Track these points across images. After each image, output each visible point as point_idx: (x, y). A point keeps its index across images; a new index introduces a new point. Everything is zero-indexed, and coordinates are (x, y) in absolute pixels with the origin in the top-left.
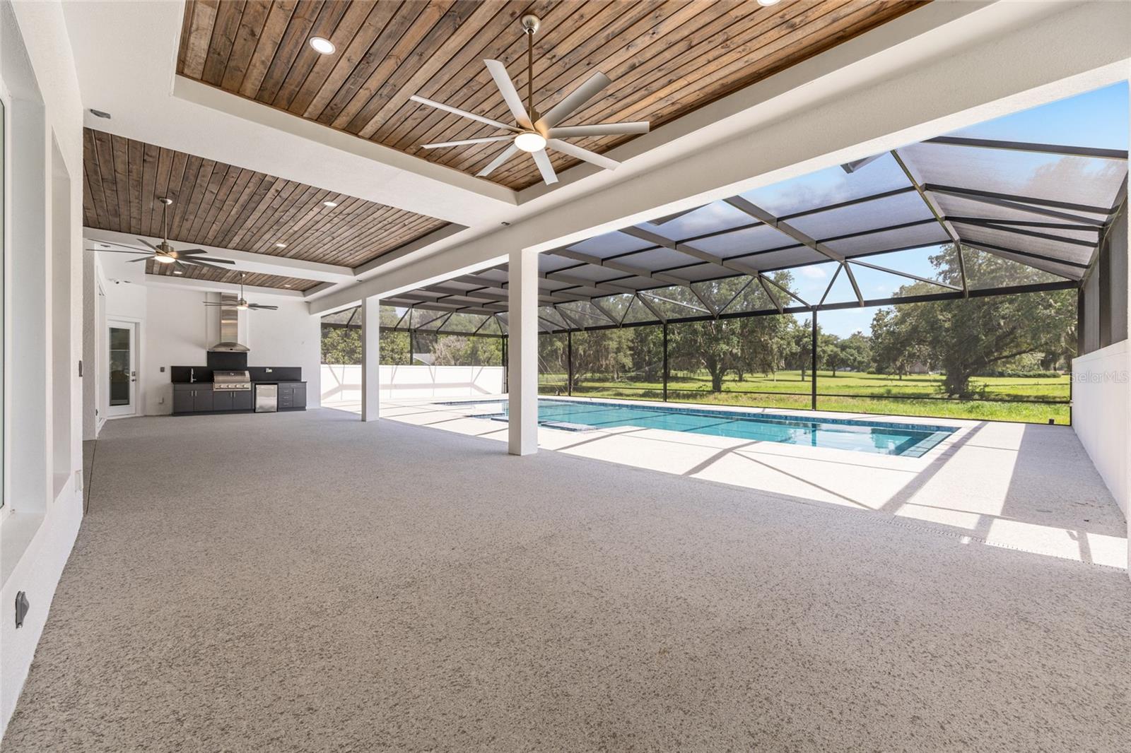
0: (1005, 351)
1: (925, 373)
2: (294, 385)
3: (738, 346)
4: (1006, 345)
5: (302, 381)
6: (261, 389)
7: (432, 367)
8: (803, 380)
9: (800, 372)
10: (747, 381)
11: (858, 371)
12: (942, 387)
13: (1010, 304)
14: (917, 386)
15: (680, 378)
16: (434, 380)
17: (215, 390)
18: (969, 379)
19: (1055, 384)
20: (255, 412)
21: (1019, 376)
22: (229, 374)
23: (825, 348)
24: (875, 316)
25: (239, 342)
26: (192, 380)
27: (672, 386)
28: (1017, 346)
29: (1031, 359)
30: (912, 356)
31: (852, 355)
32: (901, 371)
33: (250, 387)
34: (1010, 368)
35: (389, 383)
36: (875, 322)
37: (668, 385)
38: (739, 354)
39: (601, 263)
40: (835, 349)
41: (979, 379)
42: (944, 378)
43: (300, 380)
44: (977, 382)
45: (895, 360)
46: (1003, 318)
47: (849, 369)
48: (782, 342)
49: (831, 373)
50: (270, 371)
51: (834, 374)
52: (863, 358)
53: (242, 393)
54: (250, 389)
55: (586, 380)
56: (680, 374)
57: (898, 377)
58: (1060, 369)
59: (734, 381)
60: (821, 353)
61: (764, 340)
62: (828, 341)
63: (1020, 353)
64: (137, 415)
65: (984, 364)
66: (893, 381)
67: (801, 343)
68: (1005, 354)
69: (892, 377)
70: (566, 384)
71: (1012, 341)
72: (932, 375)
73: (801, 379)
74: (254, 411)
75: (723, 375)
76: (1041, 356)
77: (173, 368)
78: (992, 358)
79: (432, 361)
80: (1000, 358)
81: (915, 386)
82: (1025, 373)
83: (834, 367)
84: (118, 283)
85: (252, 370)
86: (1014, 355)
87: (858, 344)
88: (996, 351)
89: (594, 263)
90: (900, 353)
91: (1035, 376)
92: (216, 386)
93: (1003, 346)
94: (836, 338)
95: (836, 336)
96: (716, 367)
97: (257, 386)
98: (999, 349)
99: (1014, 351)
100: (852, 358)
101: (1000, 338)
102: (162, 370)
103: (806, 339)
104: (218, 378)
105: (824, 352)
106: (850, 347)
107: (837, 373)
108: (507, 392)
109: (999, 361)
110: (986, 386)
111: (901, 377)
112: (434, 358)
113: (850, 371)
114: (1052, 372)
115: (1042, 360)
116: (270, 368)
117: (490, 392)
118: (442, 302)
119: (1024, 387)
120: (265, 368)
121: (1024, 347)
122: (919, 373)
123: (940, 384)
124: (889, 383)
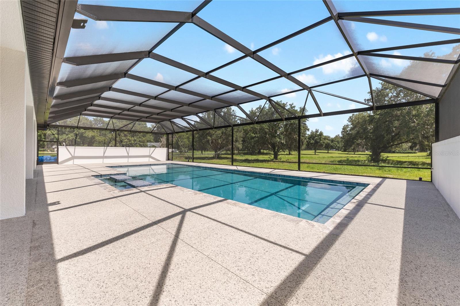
0: (396, 142)
1: (364, 151)
3: (284, 139)
4: (395, 139)
9: (314, 151)
10: (292, 155)
11: (338, 151)
12: (370, 158)
13: (397, 121)
14: (360, 157)
18: (381, 154)
19: (415, 156)
21: (401, 153)
23: (324, 141)
28: (400, 140)
29: (406, 146)
30: (358, 145)
31: (335, 144)
32: (354, 150)
34: (398, 149)
38: (285, 143)
39: (211, 99)
40: (329, 142)
41: (385, 154)
42: (371, 153)
44: (384, 155)
45: (351, 146)
46: (395, 127)
47: (335, 150)
48: (302, 138)
49: (327, 151)
51: (328, 152)
52: (340, 145)
56: (265, 151)
57: (353, 153)
58: (417, 150)
59: (287, 154)
60: (323, 143)
61: (295, 137)
62: (326, 138)
63: (401, 143)
65: (387, 148)
66: (351, 155)
67: (314, 139)
68: (395, 143)
69: (350, 153)
70: (214, 156)
71: (398, 138)
72: (367, 152)
73: (314, 154)
75: (278, 152)
76: (410, 144)
78: (390, 145)
79: (160, 146)
80: (393, 145)
81: (359, 157)
82: (403, 152)
83: (328, 149)
86: (399, 144)
87: (338, 140)
88: (392, 142)
89: (208, 99)
90: (353, 143)
91: (407, 153)
93: (395, 140)
94: (329, 137)
95: (329, 136)
96: (275, 149)
98: (393, 141)
99: (399, 142)
100: (335, 145)
101: (393, 137)
103: (316, 137)
105: (324, 142)
106: (335, 141)
107: (329, 152)
109: (393, 147)
110: (388, 157)
111: (354, 153)
112: (161, 144)
113: (335, 151)
114: (414, 151)
115: (410, 146)
117: (160, 160)
118: (148, 119)
119: (403, 157)
121: (403, 140)
122: (362, 151)
123: (369, 156)
124: (349, 155)
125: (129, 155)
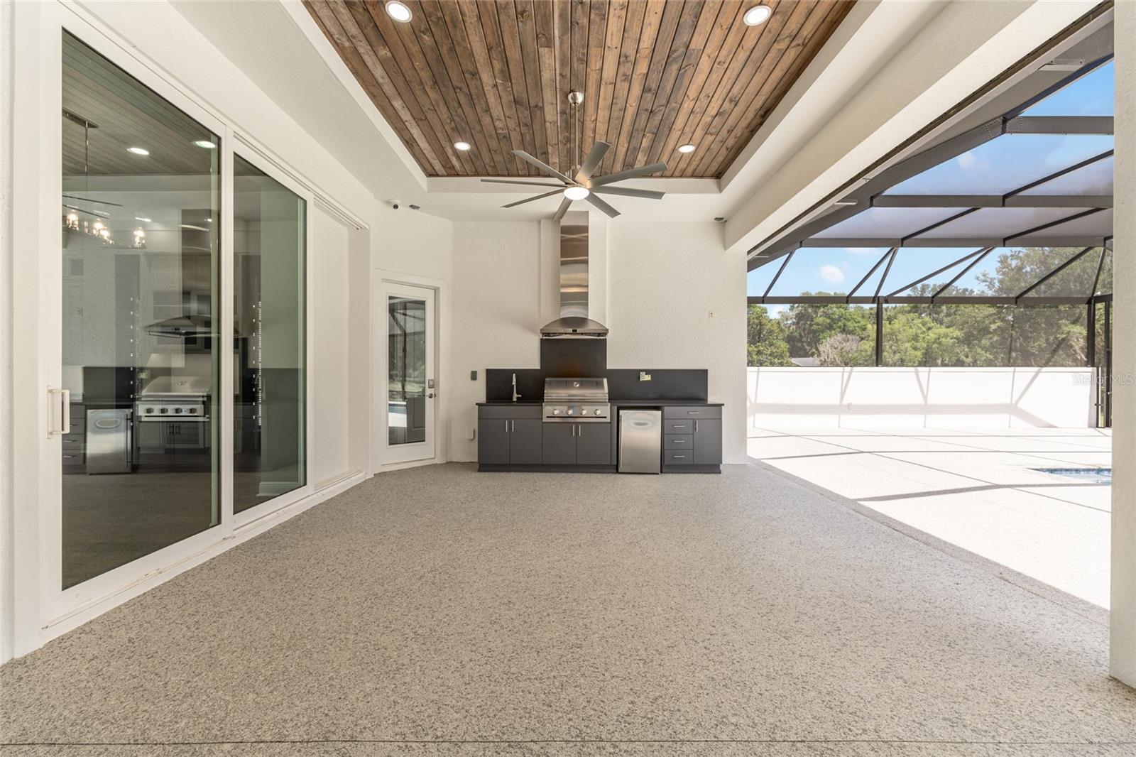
2: (695, 411)
5: (711, 400)
6: (629, 418)
7: (920, 369)
16: (925, 398)
17: (545, 420)
20: (617, 472)
22: (568, 385)
25: (591, 316)
26: (515, 396)
33: (608, 415)
35: (835, 401)
43: (706, 400)
50: (648, 378)
53: (593, 427)
54: (608, 420)
64: (437, 461)
74: (615, 469)
77: (489, 372)
84: (396, 207)
85: (615, 376)
92: (548, 410)
97: (622, 412)
102: (474, 376)
104: (551, 393)
108: (1108, 424)
116: (647, 372)
120: (637, 373)
125: (929, 402)
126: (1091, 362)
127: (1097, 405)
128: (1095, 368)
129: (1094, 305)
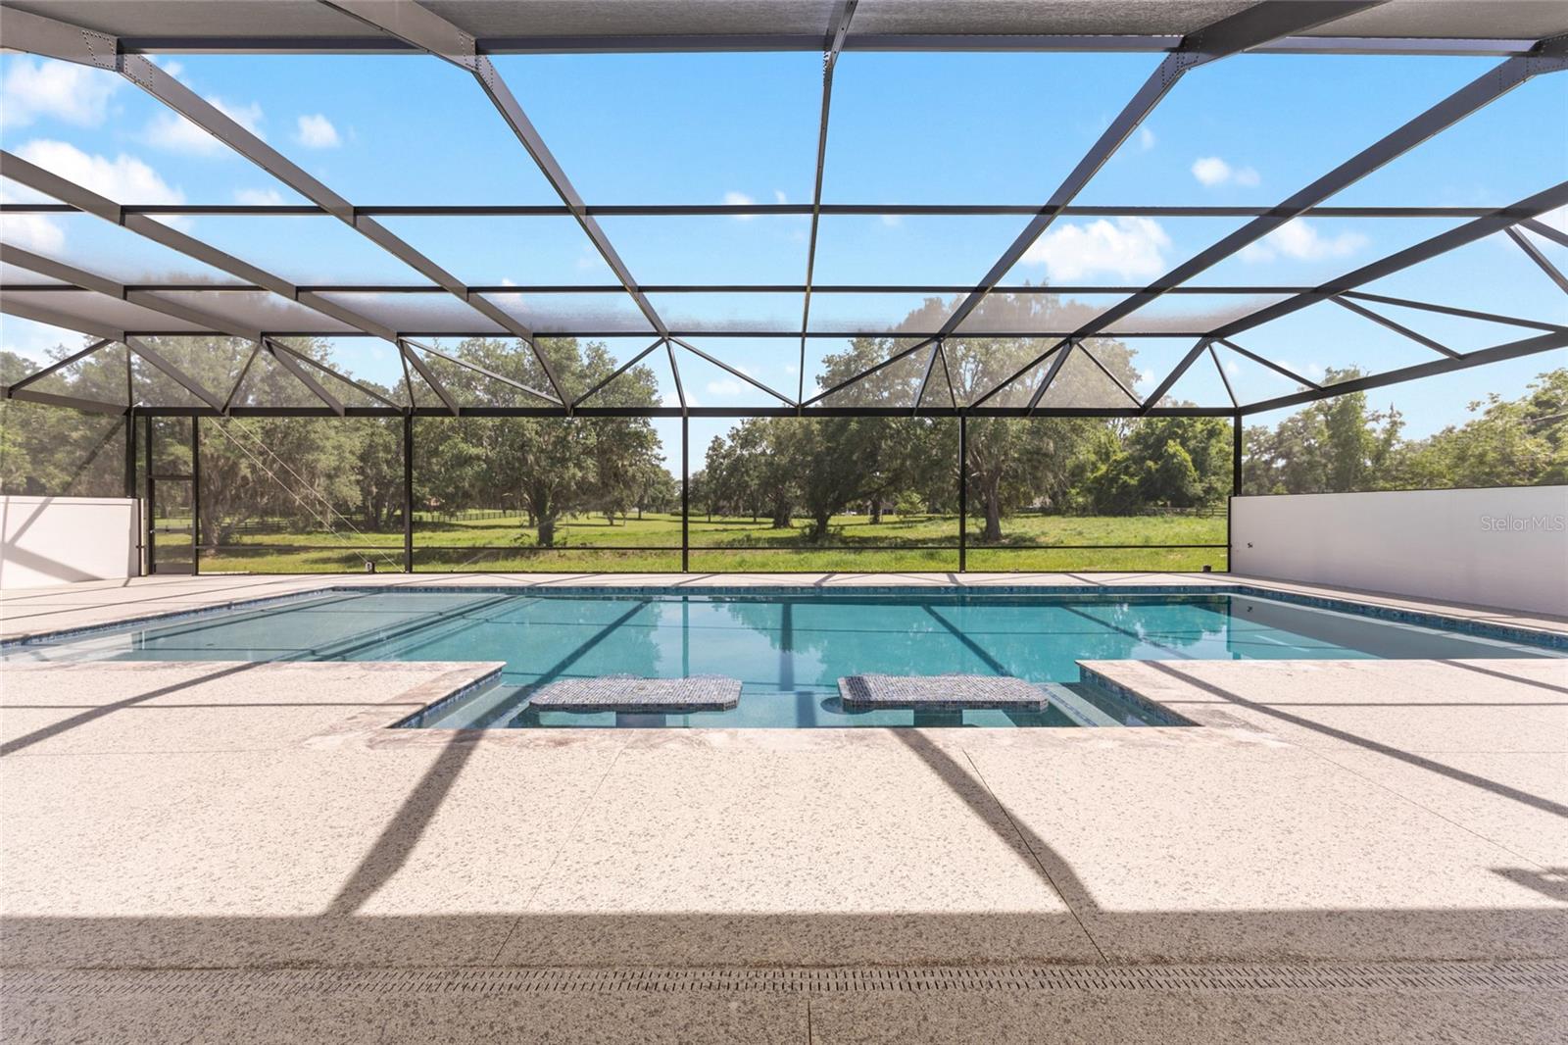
8: (612, 525)
15: (430, 523)
24: (711, 444)
27: (421, 539)
36: (710, 452)
37: (414, 535)
55: (247, 531)
96: (545, 505)
108: (152, 570)
126: (130, 490)
127: (139, 547)
128: (136, 500)
129: (135, 418)
